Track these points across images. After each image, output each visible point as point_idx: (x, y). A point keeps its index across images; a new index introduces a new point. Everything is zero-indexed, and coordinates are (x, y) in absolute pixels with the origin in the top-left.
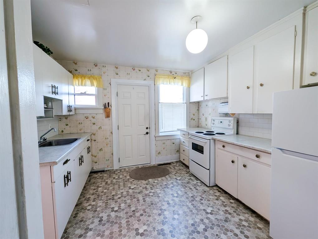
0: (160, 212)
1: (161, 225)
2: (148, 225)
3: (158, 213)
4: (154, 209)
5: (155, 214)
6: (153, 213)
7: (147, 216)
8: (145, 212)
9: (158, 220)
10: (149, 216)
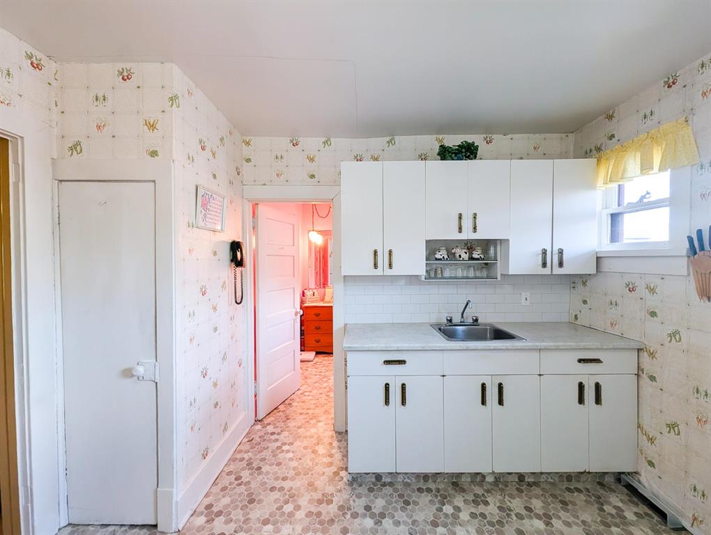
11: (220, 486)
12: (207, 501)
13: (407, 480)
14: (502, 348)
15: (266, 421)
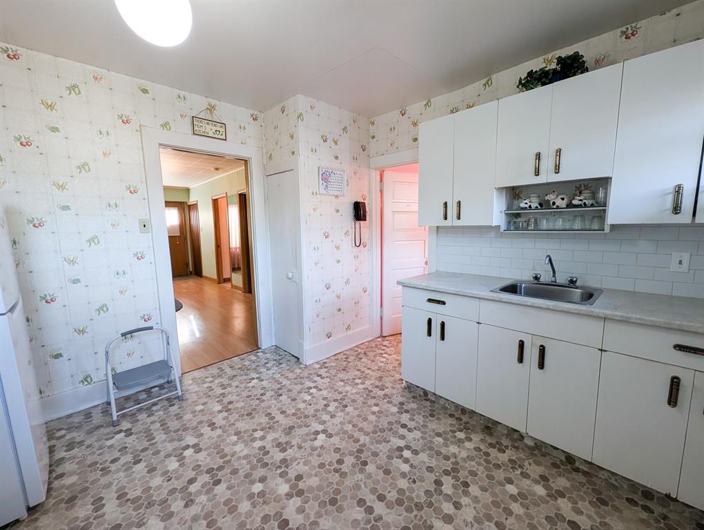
0: (301, 485)
1: (288, 458)
2: (314, 449)
3: (304, 479)
4: (320, 488)
5: (310, 476)
6: (316, 475)
7: (327, 463)
8: (336, 471)
9: (299, 463)
10: (322, 466)
11: (336, 358)
12: (325, 361)
13: (447, 405)
14: (542, 306)
15: (387, 338)
